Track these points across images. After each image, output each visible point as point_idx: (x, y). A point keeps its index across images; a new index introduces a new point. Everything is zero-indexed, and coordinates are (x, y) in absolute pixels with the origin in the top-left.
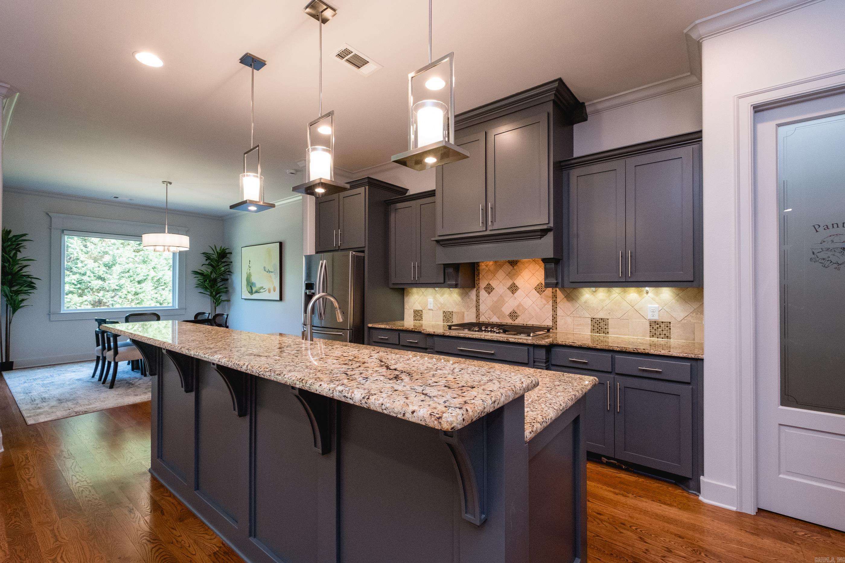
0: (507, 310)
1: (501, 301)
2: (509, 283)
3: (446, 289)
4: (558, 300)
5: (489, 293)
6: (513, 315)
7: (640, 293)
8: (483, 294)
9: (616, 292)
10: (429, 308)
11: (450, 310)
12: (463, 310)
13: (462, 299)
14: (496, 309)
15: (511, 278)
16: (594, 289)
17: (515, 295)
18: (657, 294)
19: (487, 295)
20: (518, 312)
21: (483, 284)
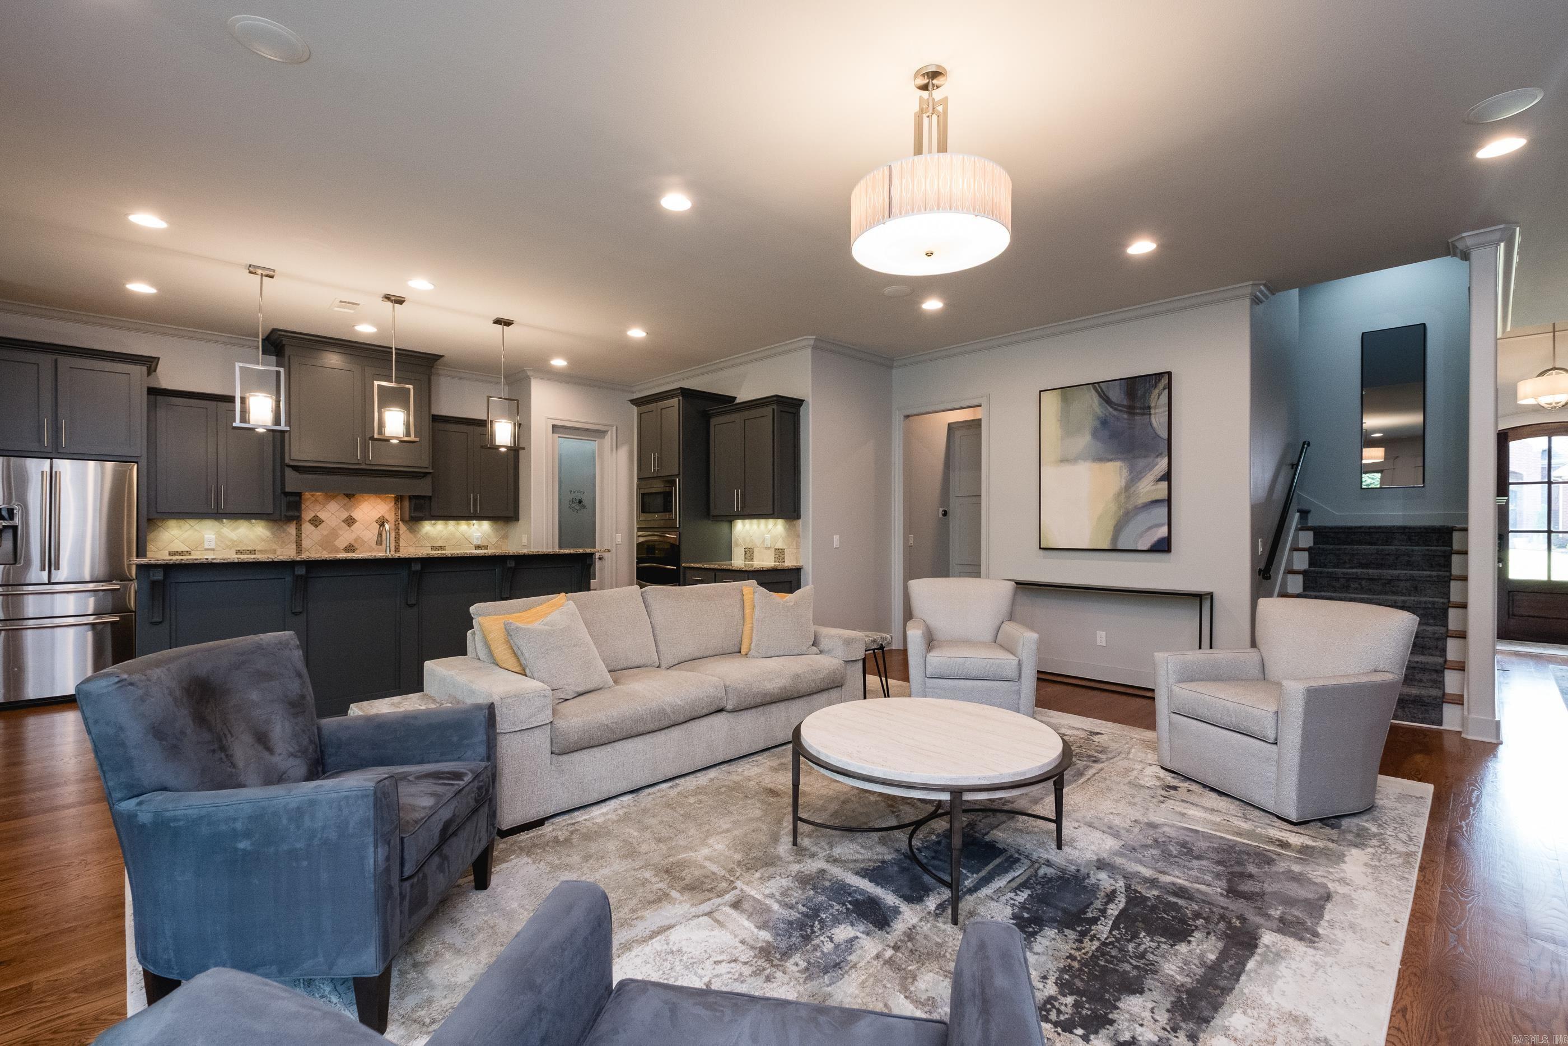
0: (342, 542)
1: (334, 534)
2: (345, 515)
3: (242, 521)
4: (401, 532)
5: (316, 526)
6: (350, 548)
7: (468, 525)
8: (307, 528)
9: (452, 524)
10: (206, 547)
11: (249, 548)
12: (274, 547)
13: (273, 534)
14: (327, 543)
15: (347, 510)
16: (433, 522)
17: (352, 528)
18: (480, 526)
19: (314, 528)
20: (356, 545)
21: (307, 515)
